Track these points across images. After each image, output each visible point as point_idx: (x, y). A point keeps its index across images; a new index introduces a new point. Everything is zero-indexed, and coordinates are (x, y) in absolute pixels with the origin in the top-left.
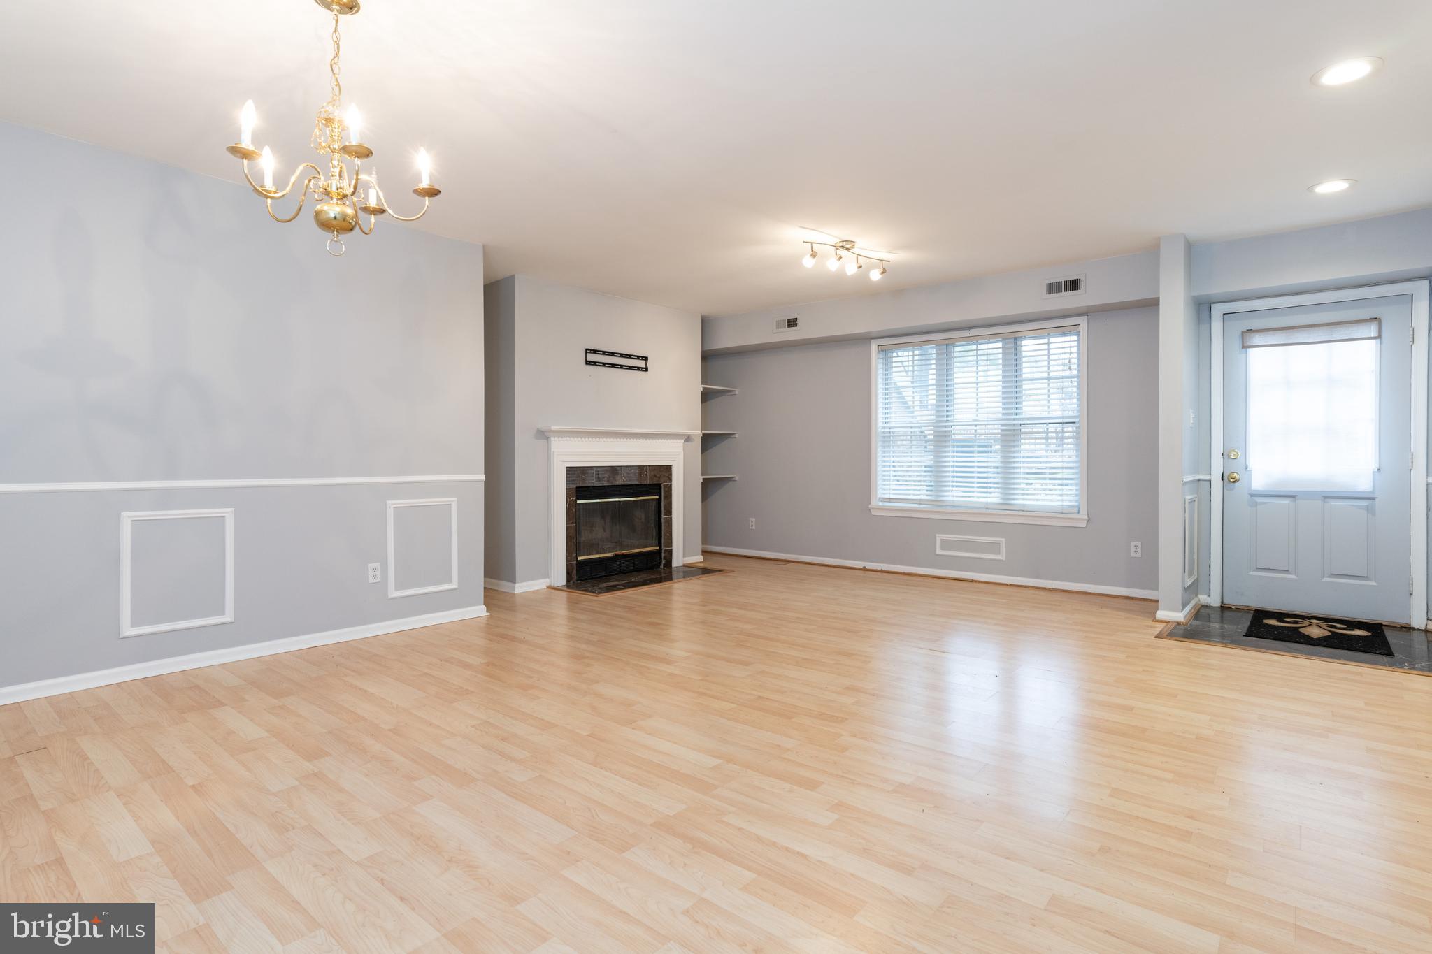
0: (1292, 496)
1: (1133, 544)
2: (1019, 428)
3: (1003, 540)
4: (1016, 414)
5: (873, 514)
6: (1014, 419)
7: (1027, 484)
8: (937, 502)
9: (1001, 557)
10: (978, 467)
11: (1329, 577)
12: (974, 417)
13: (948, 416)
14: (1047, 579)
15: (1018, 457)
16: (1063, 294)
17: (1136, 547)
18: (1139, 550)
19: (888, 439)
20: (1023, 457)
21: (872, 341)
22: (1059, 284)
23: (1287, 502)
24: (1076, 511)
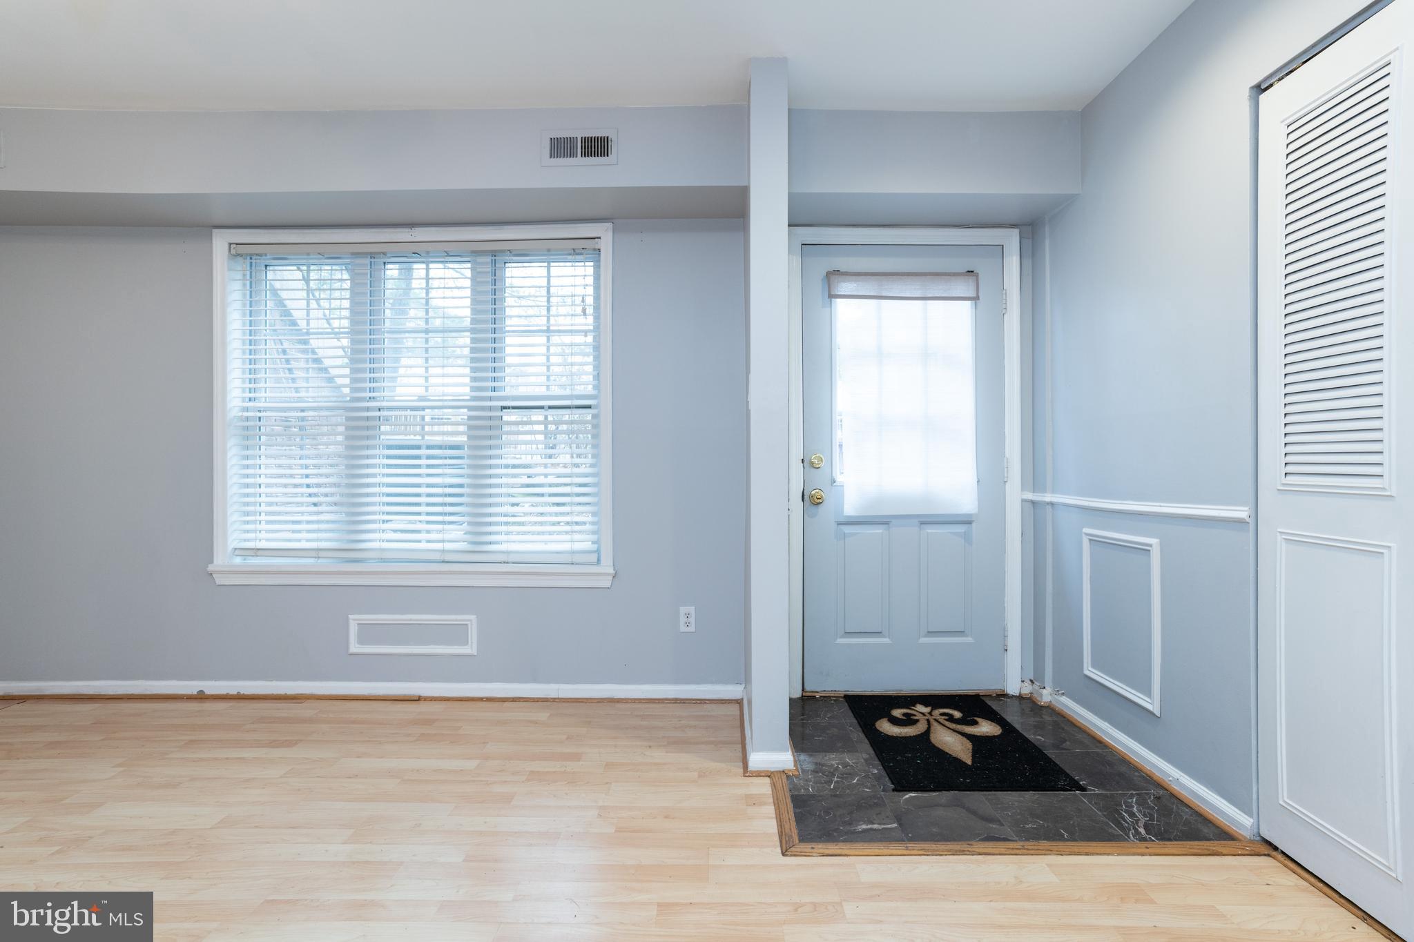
0: (883, 521)
1: (683, 610)
2: (499, 414)
3: (473, 617)
4: (494, 389)
5: (218, 582)
6: (491, 399)
7: (513, 505)
8: (350, 554)
9: (470, 649)
10: (429, 486)
11: (926, 636)
12: (421, 391)
13: (372, 390)
14: (548, 682)
15: (497, 466)
16: (580, 160)
17: (687, 615)
18: (692, 620)
19: (250, 431)
20: (507, 466)
21: (215, 231)
22: (570, 141)
23: (881, 531)
24: (594, 558)
